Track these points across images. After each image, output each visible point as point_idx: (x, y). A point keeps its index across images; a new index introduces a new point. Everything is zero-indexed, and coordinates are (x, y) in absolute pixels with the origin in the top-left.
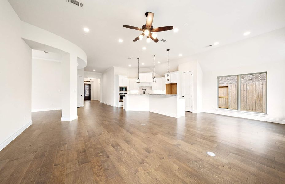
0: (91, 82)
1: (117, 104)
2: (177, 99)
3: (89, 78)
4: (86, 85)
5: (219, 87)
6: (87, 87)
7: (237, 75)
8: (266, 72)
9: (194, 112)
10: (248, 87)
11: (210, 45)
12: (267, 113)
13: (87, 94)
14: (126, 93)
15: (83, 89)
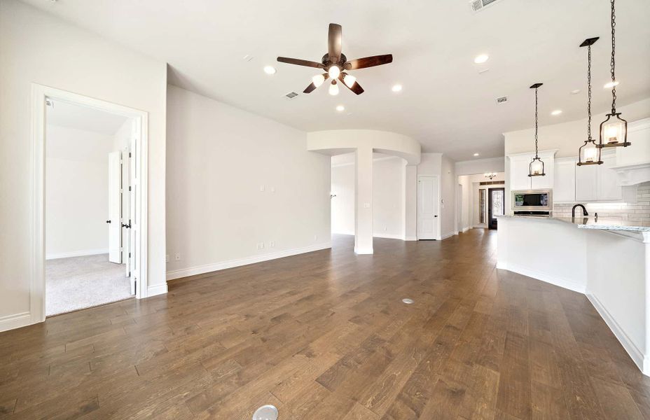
4: (494, 192)
6: (497, 195)
14: (547, 213)
15: (439, 202)
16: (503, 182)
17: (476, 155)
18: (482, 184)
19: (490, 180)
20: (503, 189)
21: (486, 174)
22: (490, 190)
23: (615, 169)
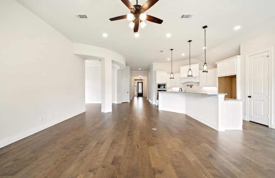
1: (156, 102)
3: (140, 77)
4: (139, 83)
6: (140, 85)
13: (140, 91)
14: (165, 91)
15: (129, 86)
16: (142, 80)
17: (140, 69)
18: (135, 80)
19: (140, 79)
20: (142, 82)
21: (139, 77)
22: (138, 82)
23: (181, 78)
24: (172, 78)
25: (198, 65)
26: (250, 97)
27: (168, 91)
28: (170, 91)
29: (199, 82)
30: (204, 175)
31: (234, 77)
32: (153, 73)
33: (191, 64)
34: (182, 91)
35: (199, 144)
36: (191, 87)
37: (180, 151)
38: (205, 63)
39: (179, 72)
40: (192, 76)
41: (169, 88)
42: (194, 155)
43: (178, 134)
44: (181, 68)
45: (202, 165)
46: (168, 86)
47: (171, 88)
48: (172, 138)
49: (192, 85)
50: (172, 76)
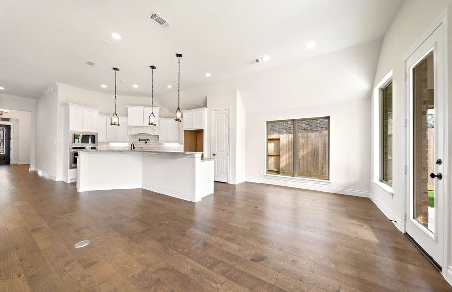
0: (11, 120)
2: (195, 160)
5: (269, 140)
7: (293, 120)
8: (329, 118)
9: (231, 183)
10: (303, 140)
11: (257, 61)
12: (329, 180)
14: (95, 148)
23: (128, 126)
24: (115, 124)
25: (158, 109)
26: (214, 155)
27: (99, 149)
28: (105, 149)
29: (158, 136)
30: (214, 285)
31: (201, 132)
32: (59, 105)
33: (155, 106)
34: (134, 148)
35: (184, 235)
36: (146, 142)
37: (163, 265)
38: (179, 108)
39: (126, 114)
40: (155, 125)
41: (101, 143)
42: (185, 257)
43: (144, 232)
44: (129, 109)
45: (203, 268)
46: (100, 139)
47: (107, 143)
48: (137, 245)
49: (147, 140)
50: (115, 120)
